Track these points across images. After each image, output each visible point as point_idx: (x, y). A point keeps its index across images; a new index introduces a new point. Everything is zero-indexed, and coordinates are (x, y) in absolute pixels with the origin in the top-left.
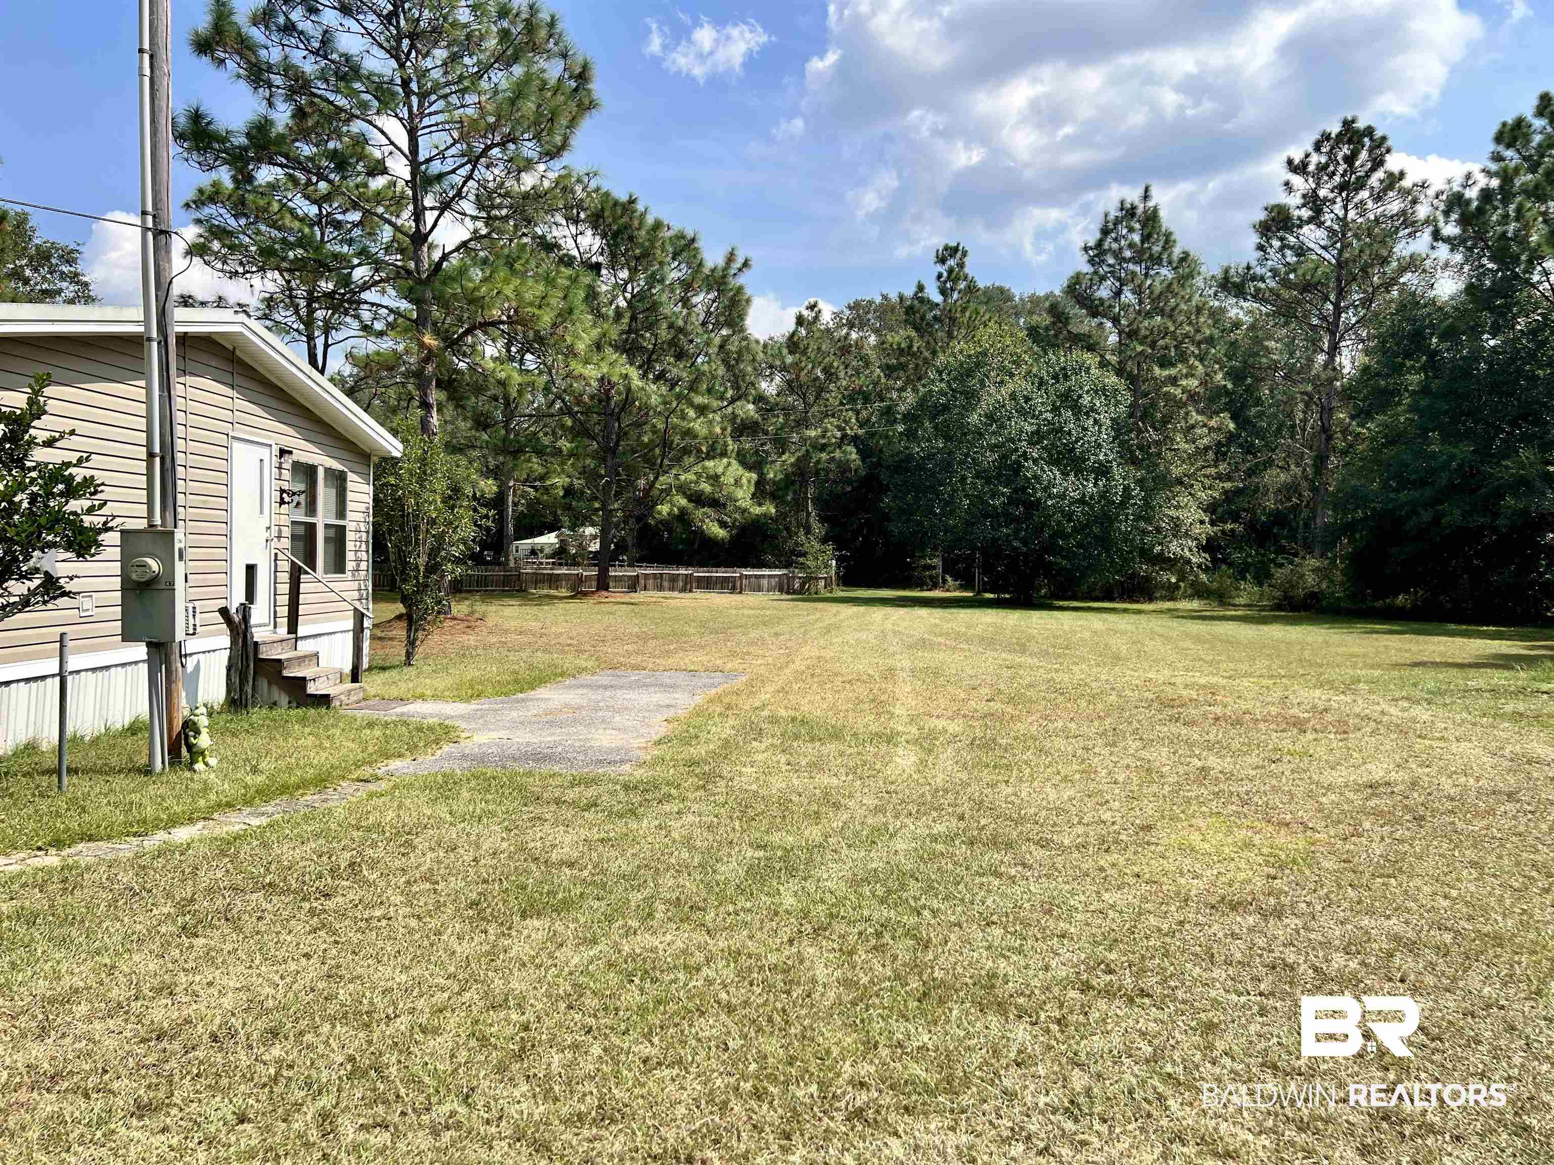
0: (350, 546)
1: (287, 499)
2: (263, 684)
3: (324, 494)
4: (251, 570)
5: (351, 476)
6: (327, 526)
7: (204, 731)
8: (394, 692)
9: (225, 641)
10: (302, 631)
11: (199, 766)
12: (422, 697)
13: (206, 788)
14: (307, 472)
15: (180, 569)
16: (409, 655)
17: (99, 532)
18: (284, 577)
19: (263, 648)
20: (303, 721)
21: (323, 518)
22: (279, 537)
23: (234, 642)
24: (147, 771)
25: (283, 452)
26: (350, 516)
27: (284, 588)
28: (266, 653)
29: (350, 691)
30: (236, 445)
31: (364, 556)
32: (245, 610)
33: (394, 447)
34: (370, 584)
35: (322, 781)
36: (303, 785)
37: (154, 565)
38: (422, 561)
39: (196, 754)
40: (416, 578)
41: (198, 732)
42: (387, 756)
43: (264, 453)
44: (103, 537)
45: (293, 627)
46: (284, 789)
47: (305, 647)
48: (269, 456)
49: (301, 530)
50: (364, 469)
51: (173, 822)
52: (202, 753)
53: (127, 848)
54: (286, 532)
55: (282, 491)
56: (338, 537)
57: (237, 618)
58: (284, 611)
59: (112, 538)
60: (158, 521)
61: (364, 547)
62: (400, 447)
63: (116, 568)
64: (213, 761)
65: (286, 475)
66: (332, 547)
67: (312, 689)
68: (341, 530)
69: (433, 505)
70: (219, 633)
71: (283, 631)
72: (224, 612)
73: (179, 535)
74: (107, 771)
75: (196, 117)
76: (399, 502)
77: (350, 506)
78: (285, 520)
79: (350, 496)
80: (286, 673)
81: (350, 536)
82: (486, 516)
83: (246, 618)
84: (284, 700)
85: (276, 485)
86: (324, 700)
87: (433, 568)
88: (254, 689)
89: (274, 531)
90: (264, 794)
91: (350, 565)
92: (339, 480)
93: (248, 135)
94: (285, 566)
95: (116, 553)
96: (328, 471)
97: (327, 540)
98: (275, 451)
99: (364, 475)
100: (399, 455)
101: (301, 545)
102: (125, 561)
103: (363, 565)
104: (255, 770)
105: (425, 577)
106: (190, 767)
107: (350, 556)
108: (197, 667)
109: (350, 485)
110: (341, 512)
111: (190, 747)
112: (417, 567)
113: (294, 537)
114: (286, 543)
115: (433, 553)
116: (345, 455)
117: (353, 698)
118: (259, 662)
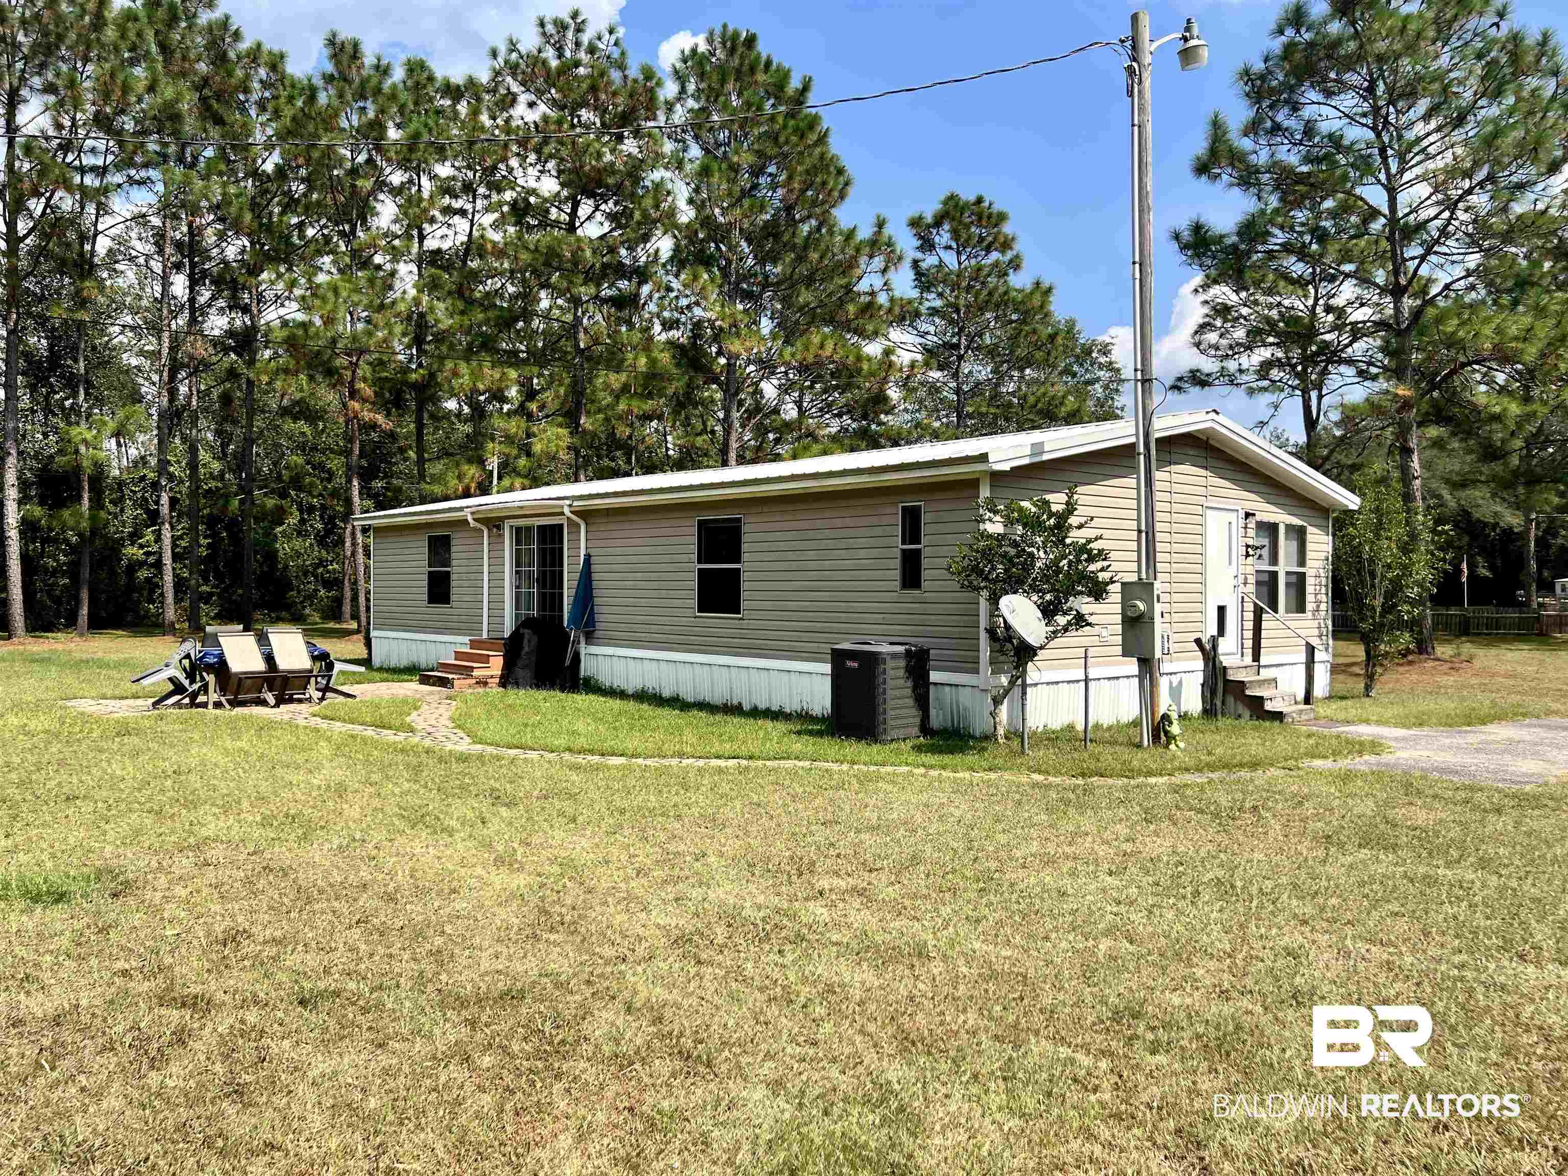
0: (1309, 589)
1: (1251, 552)
2: (1230, 700)
3: (1286, 547)
4: (1221, 610)
5: (1310, 529)
6: (1288, 573)
7: (1175, 722)
8: (1342, 716)
9: (1199, 664)
10: (1264, 660)
11: (1172, 747)
12: (1367, 722)
13: (1174, 757)
14: (1270, 529)
15: (1158, 608)
16: (1368, 688)
17: (1107, 584)
18: (1249, 616)
19: (1230, 672)
20: (1255, 729)
21: (1285, 566)
22: (1245, 584)
23: (1206, 665)
24: (1139, 746)
25: (1248, 515)
26: (1309, 563)
27: (1249, 625)
28: (1232, 676)
29: (1301, 711)
30: (1209, 512)
31: (1324, 598)
32: (1214, 641)
33: (1351, 501)
34: (1330, 623)
35: (1254, 765)
36: (1241, 765)
37: (1141, 606)
38: (1378, 602)
39: (1170, 738)
40: (1373, 618)
41: (1171, 723)
42: (1313, 757)
43: (1232, 517)
44: (1109, 587)
45: (1256, 657)
46: (1227, 766)
47: (1265, 674)
48: (1237, 520)
49: (1266, 578)
50: (1323, 523)
51: (1150, 773)
52: (1174, 738)
53: (1121, 782)
54: (1252, 579)
55: (1248, 546)
56: (1299, 583)
57: (1208, 647)
58: (1249, 643)
59: (1115, 588)
60: (1144, 576)
61: (1323, 590)
62: (1358, 500)
63: (1118, 608)
64: (1182, 745)
65: (1251, 533)
66: (1293, 591)
67: (1268, 706)
68: (1302, 577)
69: (1388, 550)
70: (1194, 659)
71: (1248, 659)
72: (1198, 642)
73: (1157, 585)
74: (1113, 743)
75: (1197, 228)
76: (1357, 552)
77: (1310, 555)
78: (1250, 570)
79: (1309, 546)
80: (1248, 692)
81: (1310, 581)
82: (1444, 560)
83: (1215, 647)
84: (1247, 714)
85: (1243, 542)
86: (1278, 716)
87: (1388, 609)
88: (1223, 703)
89: (1241, 579)
90: (1212, 767)
91: (1310, 606)
92: (1299, 534)
93: (1239, 234)
94: (1249, 607)
95: (1118, 598)
96: (1289, 527)
97: (1288, 585)
98: (1242, 514)
99: (1324, 528)
100: (1356, 508)
101: (1265, 589)
102: (1124, 603)
103: (1323, 607)
104: (1209, 753)
105: (1381, 616)
106: (1167, 746)
107: (1310, 598)
108: (1180, 683)
109: (1309, 537)
110: (1302, 562)
111: (1166, 733)
112: (1373, 609)
113: (1258, 583)
114: (1251, 588)
115: (1389, 595)
116: (1306, 512)
117: (1304, 717)
118: (1227, 682)
